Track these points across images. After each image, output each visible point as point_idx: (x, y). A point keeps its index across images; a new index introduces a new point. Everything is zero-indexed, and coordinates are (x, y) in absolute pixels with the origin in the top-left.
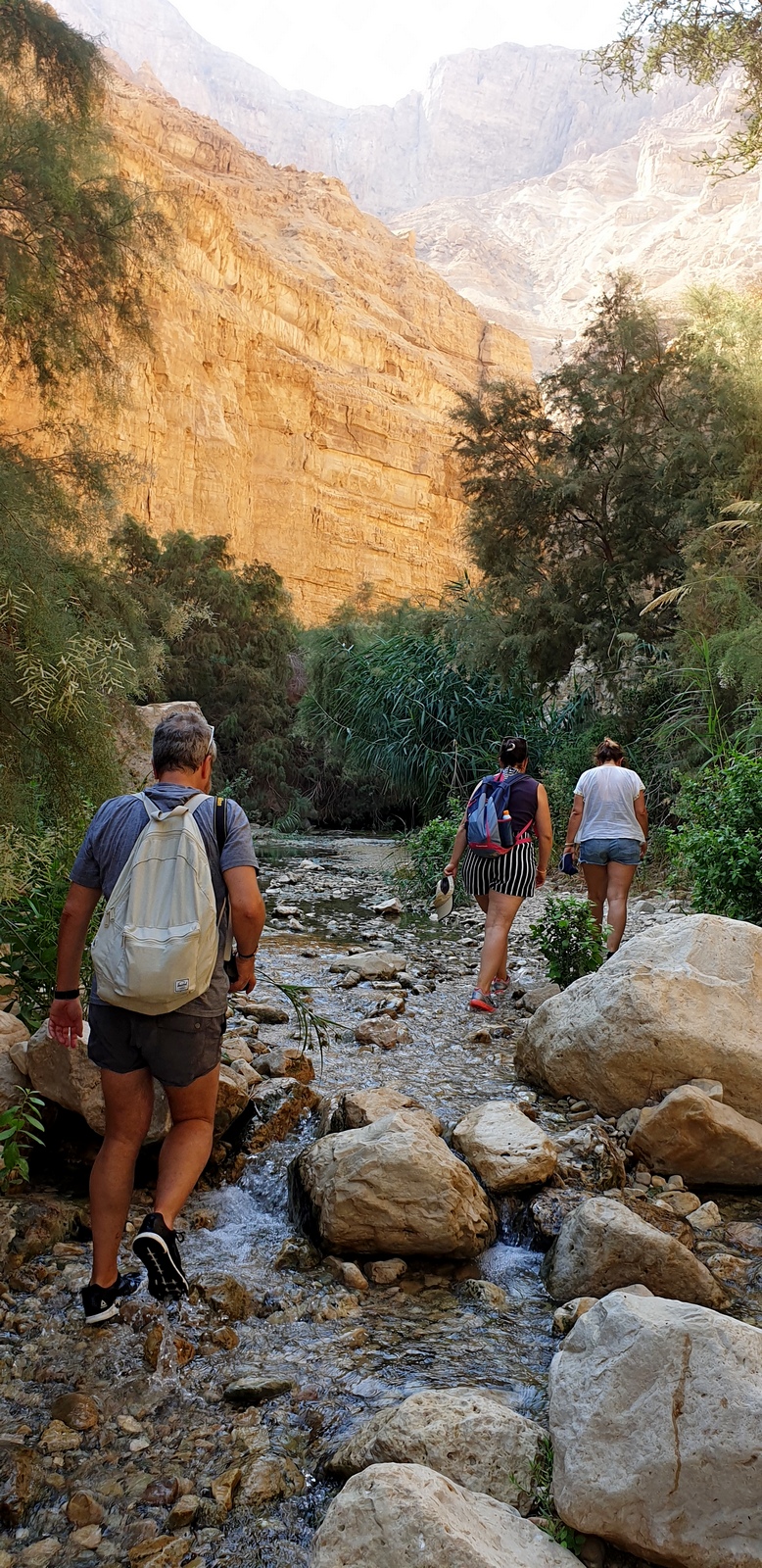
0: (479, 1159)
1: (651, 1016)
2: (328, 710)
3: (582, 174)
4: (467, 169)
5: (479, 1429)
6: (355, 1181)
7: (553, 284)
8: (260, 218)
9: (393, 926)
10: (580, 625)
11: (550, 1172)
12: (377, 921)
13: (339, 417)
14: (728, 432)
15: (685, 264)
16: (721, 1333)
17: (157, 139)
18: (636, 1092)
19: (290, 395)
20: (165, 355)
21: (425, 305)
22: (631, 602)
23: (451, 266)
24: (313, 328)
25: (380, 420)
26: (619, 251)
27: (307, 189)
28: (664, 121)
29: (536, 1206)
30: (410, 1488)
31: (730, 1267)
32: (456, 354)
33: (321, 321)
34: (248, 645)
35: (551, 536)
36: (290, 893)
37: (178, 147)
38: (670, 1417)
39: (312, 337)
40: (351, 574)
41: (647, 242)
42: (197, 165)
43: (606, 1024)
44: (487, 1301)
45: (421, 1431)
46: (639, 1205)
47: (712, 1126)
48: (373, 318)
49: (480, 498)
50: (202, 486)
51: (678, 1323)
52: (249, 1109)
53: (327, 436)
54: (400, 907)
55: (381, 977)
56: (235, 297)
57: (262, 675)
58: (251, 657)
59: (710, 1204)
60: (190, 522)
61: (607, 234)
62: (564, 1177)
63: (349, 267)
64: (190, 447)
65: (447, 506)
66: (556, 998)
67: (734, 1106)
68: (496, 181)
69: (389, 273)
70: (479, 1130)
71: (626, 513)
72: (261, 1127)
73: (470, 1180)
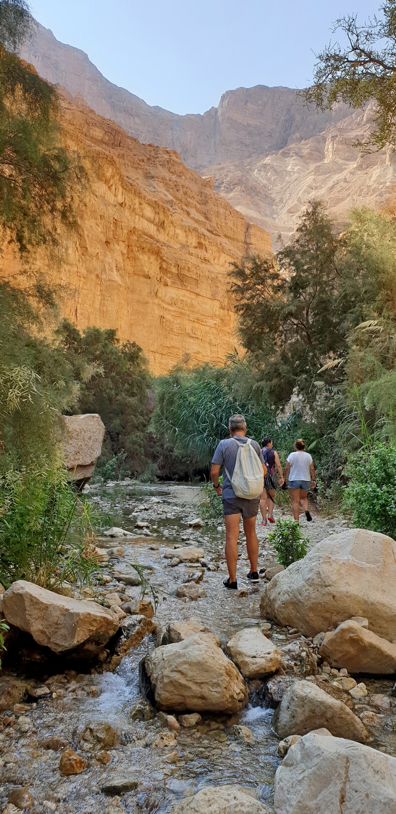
0: (240, 659)
1: (331, 583)
2: (166, 419)
3: (297, 150)
4: (240, 147)
5: (237, 810)
6: (174, 671)
7: (282, 205)
8: (135, 170)
9: (198, 533)
10: (295, 377)
11: (278, 666)
12: (190, 531)
13: (174, 270)
14: (370, 280)
15: (349, 195)
16: (365, 756)
17: (84, 130)
18: (323, 624)
19: (149, 258)
20: (86, 237)
21: (218, 214)
23: (231, 195)
24: (161, 225)
25: (195, 272)
26: (316, 188)
27: (160, 156)
28: (338, 124)
29: (270, 684)
31: (372, 718)
32: (233, 239)
33: (166, 221)
34: (126, 385)
35: (280, 331)
36: (145, 515)
37: (94, 134)
38: (338, 804)
39: (161, 230)
40: (179, 349)
41: (330, 184)
42: (104, 143)
43: (307, 587)
46: (324, 685)
47: (362, 642)
48: (192, 221)
49: (244, 313)
50: (104, 304)
51: (343, 751)
52: (120, 632)
53: (168, 279)
54: (202, 523)
55: (191, 561)
56: (122, 209)
57: (133, 400)
58: (127, 391)
59: (362, 684)
60: (98, 322)
61: (310, 179)
62: (284, 669)
63: (180, 194)
64: (98, 284)
65: (228, 315)
66: (282, 573)
67: (373, 631)
68: (254, 153)
69: (200, 198)
70: (240, 644)
71: (318, 320)
72: (125, 641)
73: (235, 671)
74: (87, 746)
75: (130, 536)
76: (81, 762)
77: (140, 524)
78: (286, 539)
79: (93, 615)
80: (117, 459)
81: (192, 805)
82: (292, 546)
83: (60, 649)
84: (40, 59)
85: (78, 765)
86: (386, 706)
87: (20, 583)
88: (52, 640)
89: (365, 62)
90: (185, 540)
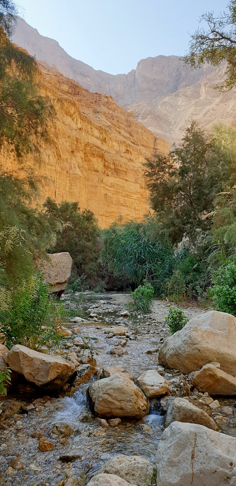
0: (144, 387)
1: (197, 342)
2: (109, 254)
3: (184, 92)
4: (149, 92)
5: (135, 466)
6: (105, 394)
7: (176, 125)
8: (88, 108)
9: (126, 319)
10: (184, 226)
11: (166, 391)
12: (121, 318)
13: (112, 166)
14: (226, 167)
15: (216, 118)
16: (206, 433)
17: (57, 86)
18: (194, 367)
19: (97, 160)
20: (60, 149)
21: (137, 133)
22: (199, 219)
23: (145, 121)
24: (104, 140)
25: (124, 167)
26: (196, 114)
27: (102, 99)
28: (208, 76)
29: (162, 402)
30: (110, 480)
31: (221, 420)
32: (147, 147)
33: (107, 138)
34: (85, 235)
35: (174, 199)
36: (96, 310)
37: (63, 88)
38: (190, 459)
39: (104, 143)
40: (116, 213)
41: (204, 112)
42: (69, 93)
43: (184, 345)
44: (145, 431)
45: (118, 467)
46: (194, 401)
47: (216, 376)
48: (122, 137)
49: (152, 189)
50: (72, 188)
51: (193, 430)
52: (75, 374)
53: (109, 172)
54: (129, 314)
55: (120, 335)
56: (81, 131)
57: (89, 244)
58: (86, 238)
59: (216, 400)
60: (68, 199)
61: (192, 110)
62: (171, 393)
63: (115, 122)
64: (68, 176)
65: (145, 192)
66: (169, 338)
67: (224, 370)
68: (158, 95)
69: (126, 123)
70: (145, 378)
71: (196, 192)
72: (79, 379)
73: (141, 394)
74: (54, 436)
75: (85, 321)
76: (51, 445)
77: (92, 315)
78: (175, 319)
79: (59, 363)
80: (81, 279)
81: (110, 464)
82: (179, 324)
83: (40, 383)
84: (31, 46)
85: (49, 446)
86: (230, 413)
87: (18, 346)
88: (35, 378)
89: (219, 39)
90: (118, 323)
